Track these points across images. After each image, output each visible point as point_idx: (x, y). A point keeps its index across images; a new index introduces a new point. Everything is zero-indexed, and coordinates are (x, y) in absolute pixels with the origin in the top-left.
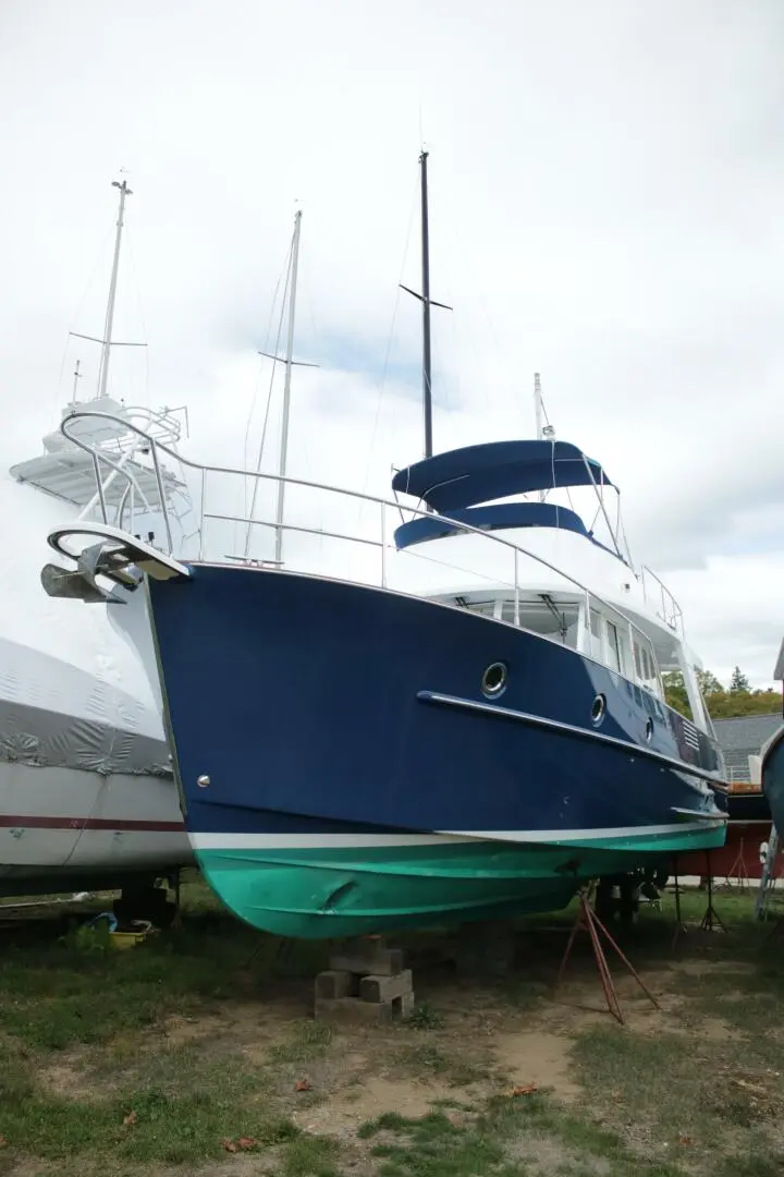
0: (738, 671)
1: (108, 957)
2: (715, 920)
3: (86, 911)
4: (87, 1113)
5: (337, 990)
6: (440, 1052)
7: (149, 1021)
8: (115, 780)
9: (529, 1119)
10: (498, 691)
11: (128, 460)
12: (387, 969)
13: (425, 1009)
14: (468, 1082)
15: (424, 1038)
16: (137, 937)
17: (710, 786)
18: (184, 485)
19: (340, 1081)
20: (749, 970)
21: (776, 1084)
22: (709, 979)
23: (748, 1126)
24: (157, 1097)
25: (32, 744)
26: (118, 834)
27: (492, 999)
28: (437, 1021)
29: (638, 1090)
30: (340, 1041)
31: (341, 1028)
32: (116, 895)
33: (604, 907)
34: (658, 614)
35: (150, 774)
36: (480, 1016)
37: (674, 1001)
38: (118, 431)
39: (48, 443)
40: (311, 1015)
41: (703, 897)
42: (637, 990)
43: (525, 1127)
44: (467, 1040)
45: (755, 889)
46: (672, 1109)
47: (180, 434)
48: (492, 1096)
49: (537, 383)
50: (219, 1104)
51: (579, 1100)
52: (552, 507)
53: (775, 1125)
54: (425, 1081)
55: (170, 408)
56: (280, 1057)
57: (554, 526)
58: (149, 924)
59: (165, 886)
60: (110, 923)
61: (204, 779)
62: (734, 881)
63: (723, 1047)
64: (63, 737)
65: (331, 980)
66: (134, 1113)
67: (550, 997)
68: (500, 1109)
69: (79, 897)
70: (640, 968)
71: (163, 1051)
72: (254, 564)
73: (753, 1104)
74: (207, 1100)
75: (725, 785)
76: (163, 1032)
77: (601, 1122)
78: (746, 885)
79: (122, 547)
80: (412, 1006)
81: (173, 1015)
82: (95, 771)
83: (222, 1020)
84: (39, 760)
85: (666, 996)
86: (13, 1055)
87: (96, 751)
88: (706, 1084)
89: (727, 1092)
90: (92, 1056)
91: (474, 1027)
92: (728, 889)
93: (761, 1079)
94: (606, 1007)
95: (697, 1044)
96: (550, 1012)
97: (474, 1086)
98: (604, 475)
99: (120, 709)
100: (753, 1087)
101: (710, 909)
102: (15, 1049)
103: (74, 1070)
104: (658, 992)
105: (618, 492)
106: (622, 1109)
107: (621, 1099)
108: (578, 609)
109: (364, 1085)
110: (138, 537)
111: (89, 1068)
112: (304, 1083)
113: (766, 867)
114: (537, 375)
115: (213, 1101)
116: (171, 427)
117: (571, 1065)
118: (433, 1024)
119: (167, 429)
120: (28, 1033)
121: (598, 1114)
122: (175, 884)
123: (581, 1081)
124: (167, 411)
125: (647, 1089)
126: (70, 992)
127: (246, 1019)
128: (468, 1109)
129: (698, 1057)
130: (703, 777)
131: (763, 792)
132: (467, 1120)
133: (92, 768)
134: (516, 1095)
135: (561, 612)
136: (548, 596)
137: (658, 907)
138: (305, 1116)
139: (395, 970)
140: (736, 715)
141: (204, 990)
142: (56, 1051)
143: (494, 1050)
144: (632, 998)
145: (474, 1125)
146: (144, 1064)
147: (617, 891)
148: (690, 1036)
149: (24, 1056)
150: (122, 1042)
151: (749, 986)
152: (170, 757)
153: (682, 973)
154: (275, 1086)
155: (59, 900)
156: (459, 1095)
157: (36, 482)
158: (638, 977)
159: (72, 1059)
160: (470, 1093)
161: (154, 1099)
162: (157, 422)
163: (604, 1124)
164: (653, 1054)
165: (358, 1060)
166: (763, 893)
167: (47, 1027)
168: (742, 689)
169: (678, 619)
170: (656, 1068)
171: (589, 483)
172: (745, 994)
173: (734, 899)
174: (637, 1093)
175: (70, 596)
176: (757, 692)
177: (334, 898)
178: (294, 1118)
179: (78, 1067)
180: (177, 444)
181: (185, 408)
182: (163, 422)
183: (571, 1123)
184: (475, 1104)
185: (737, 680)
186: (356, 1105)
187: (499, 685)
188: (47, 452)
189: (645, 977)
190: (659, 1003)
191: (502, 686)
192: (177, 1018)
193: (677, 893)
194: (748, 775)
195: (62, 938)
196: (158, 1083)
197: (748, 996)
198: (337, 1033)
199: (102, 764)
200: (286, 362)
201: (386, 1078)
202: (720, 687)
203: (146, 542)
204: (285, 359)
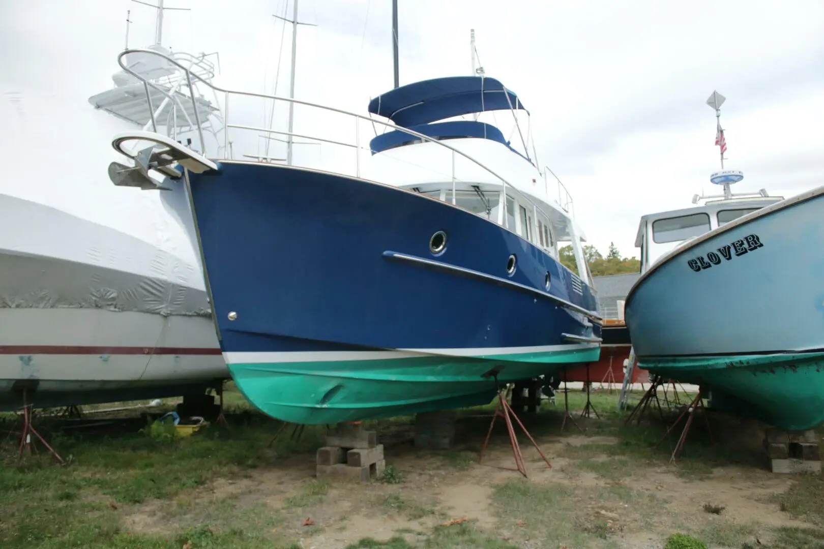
0: (612, 244)
1: (173, 442)
2: (591, 410)
3: (158, 412)
4: (158, 543)
5: (332, 459)
6: (402, 498)
7: (202, 483)
8: (173, 320)
9: (460, 538)
10: (441, 250)
11: (176, 92)
12: (365, 444)
13: (392, 470)
14: (420, 517)
15: (391, 489)
16: (193, 428)
17: (590, 321)
18: (218, 110)
19: (333, 519)
20: (612, 441)
21: (625, 512)
22: (585, 448)
23: (605, 538)
24: (205, 531)
25: (112, 296)
26: (177, 357)
27: (439, 463)
28: (400, 478)
29: (535, 519)
30: (333, 493)
31: (335, 485)
32: (180, 400)
33: (517, 403)
34: (556, 202)
35: (199, 315)
36: (430, 475)
37: (562, 462)
38: (168, 70)
39: (117, 79)
40: (315, 476)
41: (584, 396)
42: (537, 456)
43: (458, 544)
44: (421, 490)
45: (619, 390)
46: (556, 530)
47: (214, 73)
48: (436, 525)
49: (473, 37)
50: (249, 535)
51: (494, 526)
52: (481, 125)
53: (622, 537)
54: (391, 517)
55: (206, 53)
56: (292, 504)
57: (482, 137)
58: (202, 419)
59: (214, 394)
60: (174, 419)
61: (232, 314)
62: (606, 385)
63: (592, 490)
64: (134, 290)
65: (327, 452)
66: (190, 542)
67: (478, 461)
68: (441, 533)
69: (154, 403)
70: (540, 442)
71: (211, 502)
72: (264, 161)
73: (609, 525)
74: (241, 532)
75: (601, 319)
76: (212, 490)
77: (508, 539)
78: (613, 388)
79: (167, 149)
80: (384, 468)
81: (219, 479)
82: (159, 313)
83: (253, 481)
84: (118, 306)
85: (556, 459)
86: (107, 507)
87: (160, 300)
88: (579, 513)
89: (592, 518)
90: (162, 507)
91: (425, 481)
92: (602, 391)
93: (616, 509)
94: (516, 467)
95: (575, 489)
96: (478, 470)
97: (423, 519)
98: (519, 102)
99: (176, 270)
100: (610, 514)
101: (589, 403)
102: (108, 503)
103: (149, 516)
104: (552, 457)
105: (529, 115)
106: (522, 531)
107: (522, 525)
108: (499, 196)
109: (350, 520)
110: (180, 142)
111: (159, 514)
112: (308, 520)
113: (626, 375)
114: (472, 30)
115: (244, 533)
116: (208, 68)
117: (490, 504)
118: (397, 481)
119: (205, 69)
120: (118, 492)
121: (506, 533)
122: (220, 392)
123: (497, 514)
124: (204, 55)
125: (540, 517)
126: (147, 466)
127: (269, 479)
128: (419, 534)
129: (575, 497)
130: (585, 314)
131: (626, 326)
132: (418, 541)
133: (158, 311)
134: (452, 524)
135: (487, 198)
136: (478, 187)
137: (554, 403)
138: (309, 541)
139: (372, 444)
140: (611, 274)
141: (240, 461)
142: (137, 504)
143: (439, 496)
144: (534, 461)
145: (423, 544)
146: (197, 511)
147: (526, 392)
148: (570, 484)
149: (115, 508)
150: (183, 497)
151: (611, 452)
152: (208, 300)
153: (568, 444)
154: (289, 522)
155: (140, 405)
156: (415, 525)
157: (109, 108)
158: (538, 447)
159: (148, 509)
160: (421, 524)
161: (204, 533)
162: (196, 64)
163: (510, 541)
164: (545, 495)
165: (346, 505)
166: (624, 392)
167: (130, 488)
168: (615, 257)
169: (570, 205)
170: (547, 504)
171: (508, 108)
172: (610, 456)
173: (605, 397)
174: (533, 520)
175: (130, 186)
176: (625, 259)
177: (328, 396)
178: (301, 543)
179: (153, 514)
180: (212, 79)
181: (217, 53)
182: (201, 64)
183: (489, 541)
184: (425, 531)
185: (611, 251)
186: (344, 533)
187: (441, 247)
188: (116, 87)
189: (542, 448)
190: (551, 464)
191: (443, 249)
192: (221, 481)
193: (566, 392)
194: (617, 314)
195: (141, 430)
196: (207, 522)
197: (610, 458)
198: (331, 487)
199: (164, 309)
200: (293, 22)
201: (365, 516)
202: (600, 256)
203: (186, 146)
204: (292, 20)
